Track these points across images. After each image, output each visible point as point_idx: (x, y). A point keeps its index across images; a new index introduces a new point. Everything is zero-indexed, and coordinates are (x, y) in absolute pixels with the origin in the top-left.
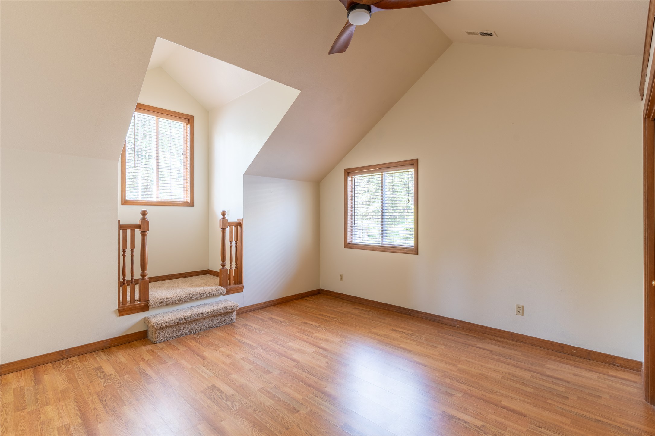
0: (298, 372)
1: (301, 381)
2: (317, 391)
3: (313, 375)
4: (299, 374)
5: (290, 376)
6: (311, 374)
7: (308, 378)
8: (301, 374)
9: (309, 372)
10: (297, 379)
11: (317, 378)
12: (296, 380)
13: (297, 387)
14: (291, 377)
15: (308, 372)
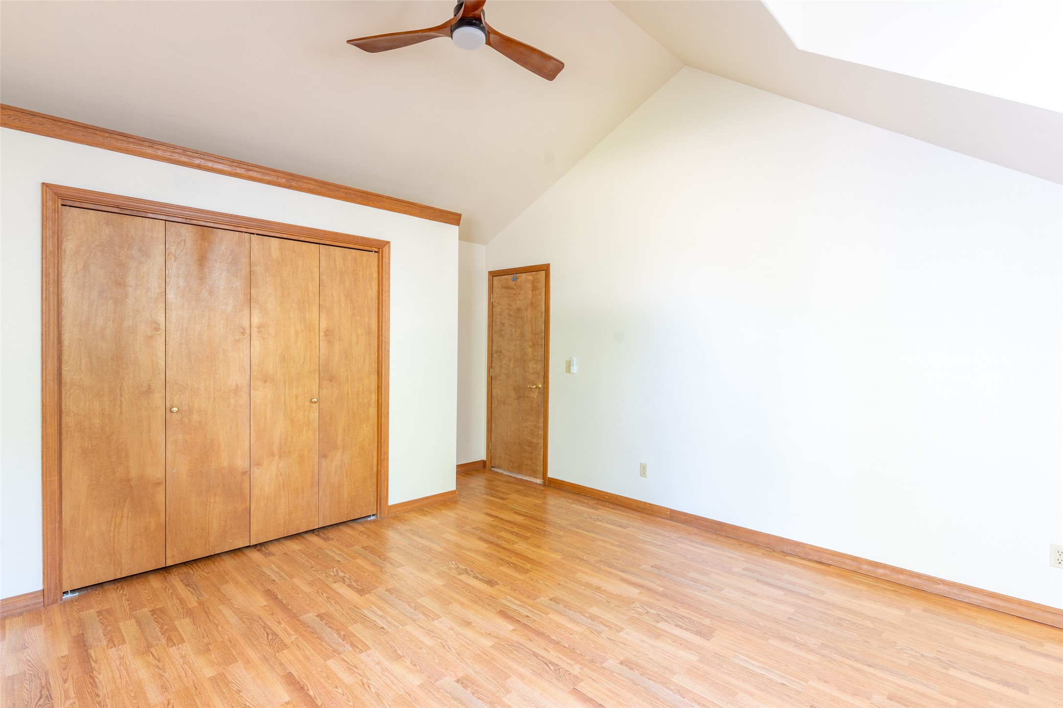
0: (565, 662)
1: (557, 643)
2: (528, 624)
3: (535, 655)
4: (564, 658)
5: (581, 655)
6: (539, 658)
7: (545, 649)
8: (561, 659)
9: (546, 664)
10: (565, 647)
11: (528, 649)
12: (567, 646)
13: (561, 632)
14: (578, 651)
15: (548, 663)
